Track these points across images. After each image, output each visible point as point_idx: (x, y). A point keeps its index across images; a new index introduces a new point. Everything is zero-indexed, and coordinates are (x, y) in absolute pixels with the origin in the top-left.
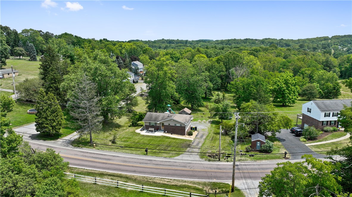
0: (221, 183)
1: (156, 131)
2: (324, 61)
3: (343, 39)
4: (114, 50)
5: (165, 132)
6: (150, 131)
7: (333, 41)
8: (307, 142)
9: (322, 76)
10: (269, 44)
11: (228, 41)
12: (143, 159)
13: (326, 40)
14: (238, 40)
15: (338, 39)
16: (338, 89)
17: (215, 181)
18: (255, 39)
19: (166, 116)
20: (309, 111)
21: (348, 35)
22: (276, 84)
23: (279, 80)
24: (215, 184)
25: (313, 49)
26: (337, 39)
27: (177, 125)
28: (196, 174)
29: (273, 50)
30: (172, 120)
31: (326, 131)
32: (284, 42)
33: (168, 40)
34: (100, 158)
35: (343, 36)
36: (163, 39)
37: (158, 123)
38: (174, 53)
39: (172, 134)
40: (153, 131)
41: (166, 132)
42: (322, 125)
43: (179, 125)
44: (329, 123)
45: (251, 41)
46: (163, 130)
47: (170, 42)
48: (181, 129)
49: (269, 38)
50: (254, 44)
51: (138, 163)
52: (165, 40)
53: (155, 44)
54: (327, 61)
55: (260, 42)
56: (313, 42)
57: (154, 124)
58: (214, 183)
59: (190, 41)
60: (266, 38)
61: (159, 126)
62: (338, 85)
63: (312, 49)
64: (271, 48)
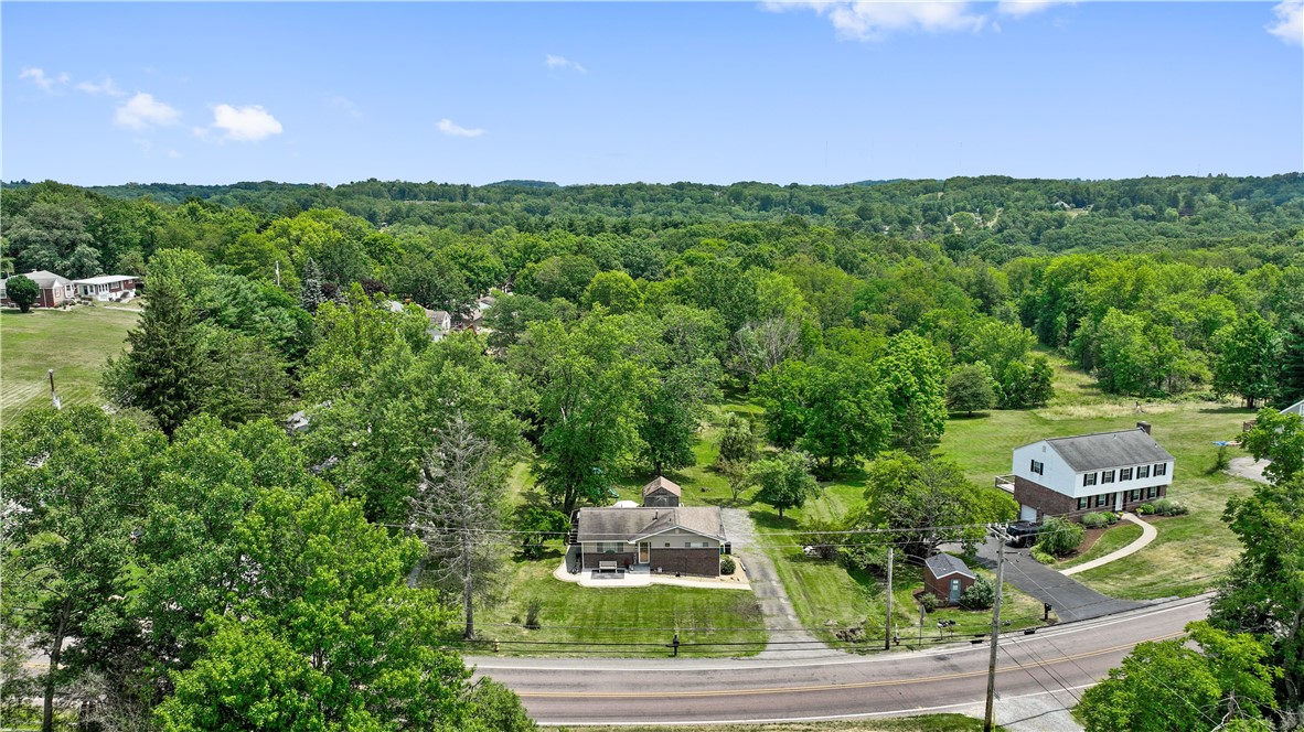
0: (943, 715)
1: (623, 572)
2: (973, 280)
3: (979, 189)
4: (271, 251)
5: (653, 570)
6: (603, 571)
7: (952, 195)
8: (1059, 564)
9: (995, 339)
10: (758, 203)
11: (621, 192)
12: (680, 672)
13: (930, 192)
14: (651, 187)
15: (964, 189)
16: (1044, 380)
17: (920, 710)
18: (708, 184)
19: (649, 519)
20: (1037, 468)
21: (992, 176)
22: (889, 375)
23: (896, 362)
24: (929, 721)
25: (900, 222)
26: (960, 188)
27: (693, 545)
28: (861, 697)
29: (796, 234)
30: (677, 531)
31: (1091, 526)
32: (806, 197)
33: (393, 184)
34: (551, 686)
35: (977, 179)
36: (374, 180)
37: (630, 543)
38: (478, 252)
39: (678, 575)
40: (613, 571)
41: (660, 570)
42: (1079, 508)
43: (699, 545)
44: (1093, 501)
45: (697, 194)
46: (648, 565)
47: (404, 191)
48: (706, 558)
49: (753, 183)
50: (708, 202)
51: (673, 685)
52: (384, 185)
53: (349, 202)
54: (981, 282)
55: (726, 197)
56: (891, 198)
57: (614, 548)
58: (924, 716)
59: (475, 189)
60: (743, 183)
61: (632, 554)
62: (1044, 367)
63: (897, 225)
64: (789, 230)
